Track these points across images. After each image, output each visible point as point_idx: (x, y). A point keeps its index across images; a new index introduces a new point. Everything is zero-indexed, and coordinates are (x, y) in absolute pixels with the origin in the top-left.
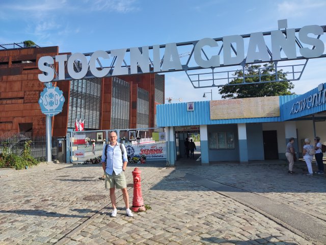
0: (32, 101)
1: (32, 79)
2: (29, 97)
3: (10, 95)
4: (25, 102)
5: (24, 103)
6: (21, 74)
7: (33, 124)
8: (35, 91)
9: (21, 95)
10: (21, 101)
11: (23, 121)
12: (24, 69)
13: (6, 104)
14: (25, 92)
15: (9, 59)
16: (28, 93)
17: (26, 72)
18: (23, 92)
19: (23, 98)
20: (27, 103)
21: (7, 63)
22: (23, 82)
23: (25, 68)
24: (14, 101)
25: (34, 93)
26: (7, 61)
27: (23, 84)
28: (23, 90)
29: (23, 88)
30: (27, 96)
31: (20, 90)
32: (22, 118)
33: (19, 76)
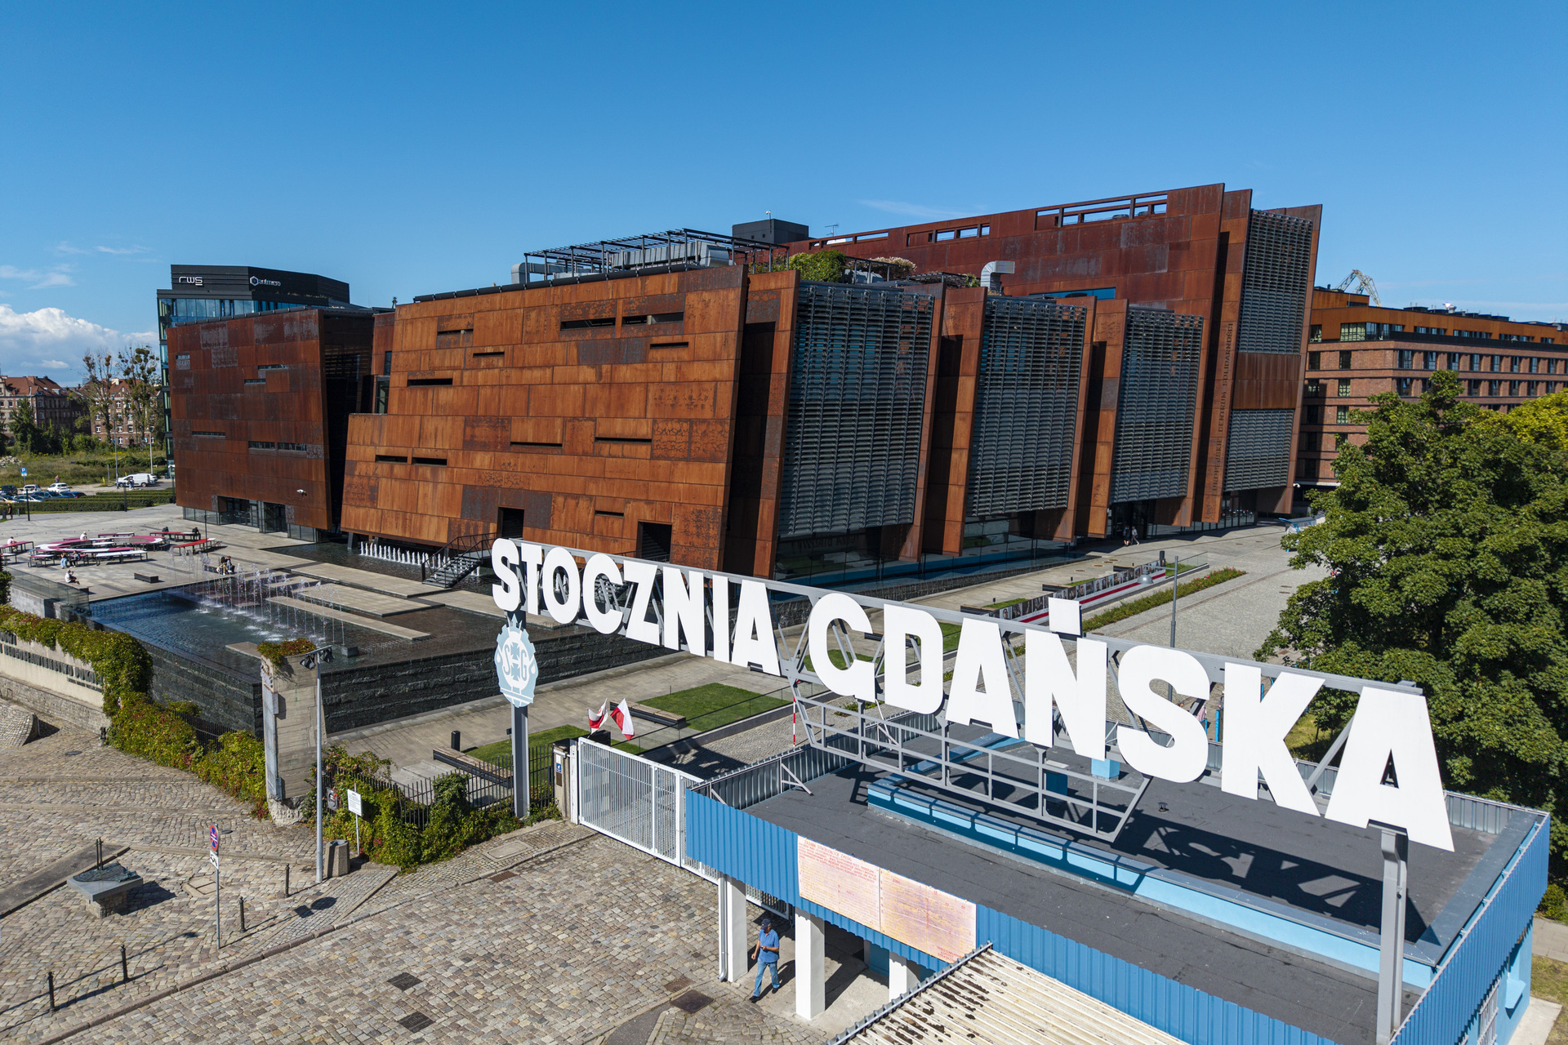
0: (672, 454)
1: (673, 379)
2: (665, 438)
3: (619, 428)
4: (655, 454)
5: (653, 457)
6: (644, 361)
7: (674, 528)
8: (680, 420)
9: (644, 430)
10: (643, 449)
11: (648, 516)
12: (654, 346)
13: (610, 456)
14: (655, 421)
15: (614, 307)
16: (661, 425)
17: (657, 354)
18: (650, 421)
19: (650, 441)
20: (658, 458)
21: (611, 321)
22: (652, 388)
23: (656, 340)
24: (627, 447)
25: (677, 426)
26: (611, 315)
27: (650, 396)
28: (649, 415)
29: (649, 407)
30: (659, 437)
31: (642, 415)
32: (646, 506)
33: (638, 366)
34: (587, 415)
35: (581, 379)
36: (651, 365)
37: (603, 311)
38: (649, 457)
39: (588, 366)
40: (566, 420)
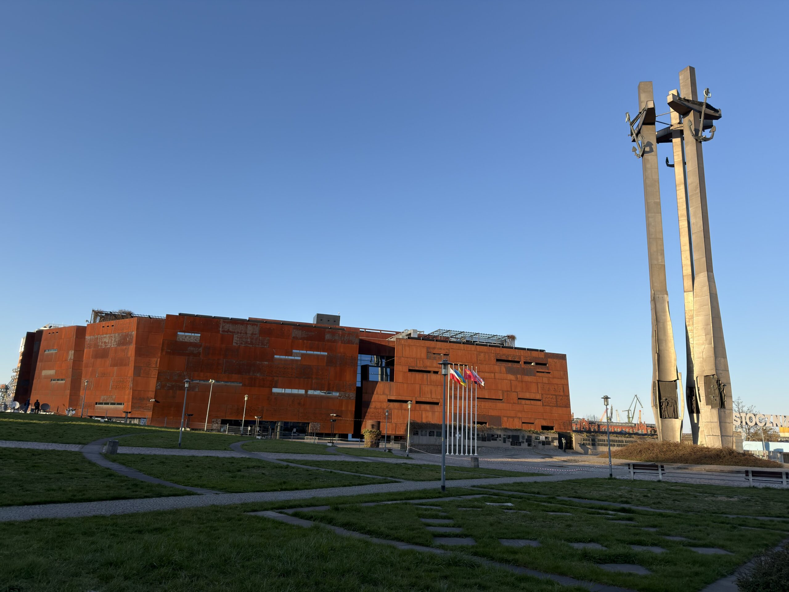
0: (551, 405)
1: (547, 382)
2: (547, 400)
3: (527, 396)
4: (545, 404)
5: (543, 405)
6: (535, 376)
7: (555, 427)
8: (552, 395)
9: (538, 397)
10: (540, 402)
11: (545, 424)
12: (537, 372)
13: (525, 404)
14: (542, 395)
15: (520, 358)
16: (545, 396)
17: (540, 374)
18: (541, 394)
21: (518, 362)
22: (539, 384)
23: (538, 370)
24: (532, 401)
26: (519, 360)
27: (539, 387)
28: (539, 392)
29: (539, 390)
30: (545, 399)
31: (537, 392)
32: (543, 421)
33: (534, 377)
34: (513, 391)
35: (508, 378)
36: (538, 377)
37: (515, 358)
38: (542, 405)
39: (511, 374)
40: (503, 392)
